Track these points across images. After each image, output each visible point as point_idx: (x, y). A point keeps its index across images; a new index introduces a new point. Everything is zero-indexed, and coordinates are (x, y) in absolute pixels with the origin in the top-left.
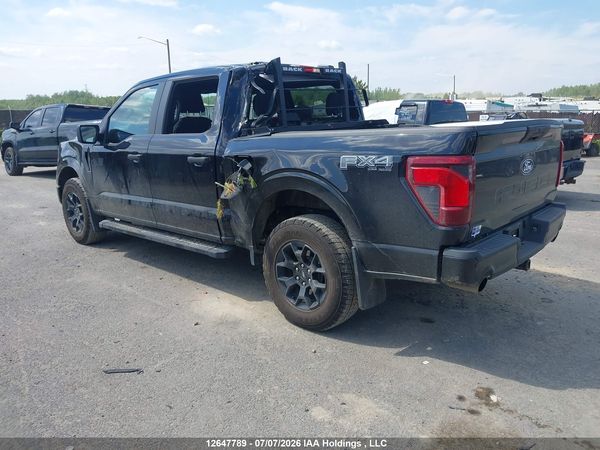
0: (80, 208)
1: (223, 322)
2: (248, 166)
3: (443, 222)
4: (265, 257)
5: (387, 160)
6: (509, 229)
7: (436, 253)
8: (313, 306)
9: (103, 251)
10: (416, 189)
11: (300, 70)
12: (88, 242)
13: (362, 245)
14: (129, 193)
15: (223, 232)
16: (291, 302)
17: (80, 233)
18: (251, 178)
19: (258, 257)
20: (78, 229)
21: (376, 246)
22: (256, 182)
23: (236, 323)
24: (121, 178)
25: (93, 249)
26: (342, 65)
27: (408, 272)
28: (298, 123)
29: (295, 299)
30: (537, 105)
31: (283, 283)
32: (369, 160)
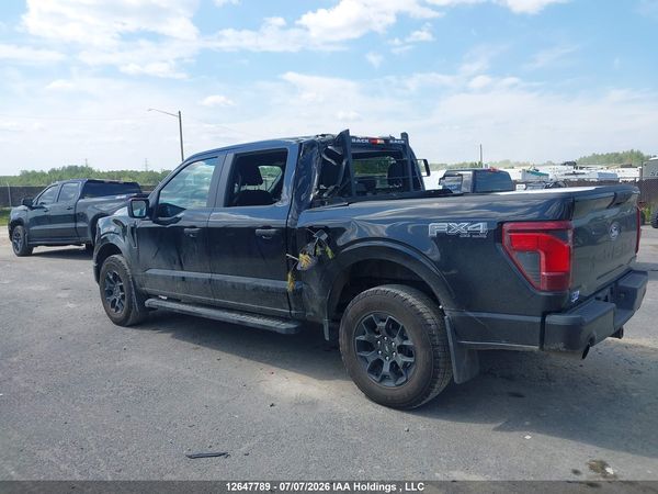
0: (121, 287)
1: (299, 403)
2: (324, 237)
3: (545, 287)
4: (342, 331)
5: (482, 227)
6: (600, 295)
7: (538, 319)
8: (399, 382)
9: (147, 332)
10: (515, 255)
11: (367, 141)
12: (129, 322)
13: (455, 314)
14: (183, 270)
15: (293, 305)
16: (373, 379)
17: (120, 314)
18: (328, 249)
19: (334, 332)
20: (117, 309)
21: (471, 314)
22: (334, 251)
23: (313, 404)
24: (174, 254)
25: (135, 331)
26: (405, 136)
27: (508, 341)
28: (364, 193)
29: (377, 375)
30: (574, 173)
31: (365, 359)
32: (462, 228)
